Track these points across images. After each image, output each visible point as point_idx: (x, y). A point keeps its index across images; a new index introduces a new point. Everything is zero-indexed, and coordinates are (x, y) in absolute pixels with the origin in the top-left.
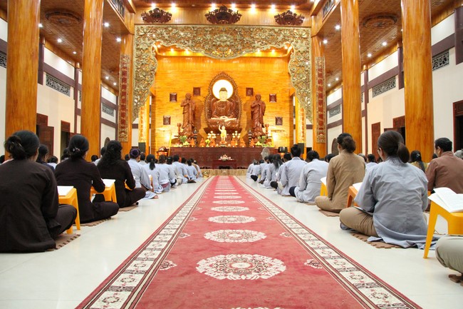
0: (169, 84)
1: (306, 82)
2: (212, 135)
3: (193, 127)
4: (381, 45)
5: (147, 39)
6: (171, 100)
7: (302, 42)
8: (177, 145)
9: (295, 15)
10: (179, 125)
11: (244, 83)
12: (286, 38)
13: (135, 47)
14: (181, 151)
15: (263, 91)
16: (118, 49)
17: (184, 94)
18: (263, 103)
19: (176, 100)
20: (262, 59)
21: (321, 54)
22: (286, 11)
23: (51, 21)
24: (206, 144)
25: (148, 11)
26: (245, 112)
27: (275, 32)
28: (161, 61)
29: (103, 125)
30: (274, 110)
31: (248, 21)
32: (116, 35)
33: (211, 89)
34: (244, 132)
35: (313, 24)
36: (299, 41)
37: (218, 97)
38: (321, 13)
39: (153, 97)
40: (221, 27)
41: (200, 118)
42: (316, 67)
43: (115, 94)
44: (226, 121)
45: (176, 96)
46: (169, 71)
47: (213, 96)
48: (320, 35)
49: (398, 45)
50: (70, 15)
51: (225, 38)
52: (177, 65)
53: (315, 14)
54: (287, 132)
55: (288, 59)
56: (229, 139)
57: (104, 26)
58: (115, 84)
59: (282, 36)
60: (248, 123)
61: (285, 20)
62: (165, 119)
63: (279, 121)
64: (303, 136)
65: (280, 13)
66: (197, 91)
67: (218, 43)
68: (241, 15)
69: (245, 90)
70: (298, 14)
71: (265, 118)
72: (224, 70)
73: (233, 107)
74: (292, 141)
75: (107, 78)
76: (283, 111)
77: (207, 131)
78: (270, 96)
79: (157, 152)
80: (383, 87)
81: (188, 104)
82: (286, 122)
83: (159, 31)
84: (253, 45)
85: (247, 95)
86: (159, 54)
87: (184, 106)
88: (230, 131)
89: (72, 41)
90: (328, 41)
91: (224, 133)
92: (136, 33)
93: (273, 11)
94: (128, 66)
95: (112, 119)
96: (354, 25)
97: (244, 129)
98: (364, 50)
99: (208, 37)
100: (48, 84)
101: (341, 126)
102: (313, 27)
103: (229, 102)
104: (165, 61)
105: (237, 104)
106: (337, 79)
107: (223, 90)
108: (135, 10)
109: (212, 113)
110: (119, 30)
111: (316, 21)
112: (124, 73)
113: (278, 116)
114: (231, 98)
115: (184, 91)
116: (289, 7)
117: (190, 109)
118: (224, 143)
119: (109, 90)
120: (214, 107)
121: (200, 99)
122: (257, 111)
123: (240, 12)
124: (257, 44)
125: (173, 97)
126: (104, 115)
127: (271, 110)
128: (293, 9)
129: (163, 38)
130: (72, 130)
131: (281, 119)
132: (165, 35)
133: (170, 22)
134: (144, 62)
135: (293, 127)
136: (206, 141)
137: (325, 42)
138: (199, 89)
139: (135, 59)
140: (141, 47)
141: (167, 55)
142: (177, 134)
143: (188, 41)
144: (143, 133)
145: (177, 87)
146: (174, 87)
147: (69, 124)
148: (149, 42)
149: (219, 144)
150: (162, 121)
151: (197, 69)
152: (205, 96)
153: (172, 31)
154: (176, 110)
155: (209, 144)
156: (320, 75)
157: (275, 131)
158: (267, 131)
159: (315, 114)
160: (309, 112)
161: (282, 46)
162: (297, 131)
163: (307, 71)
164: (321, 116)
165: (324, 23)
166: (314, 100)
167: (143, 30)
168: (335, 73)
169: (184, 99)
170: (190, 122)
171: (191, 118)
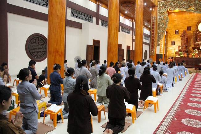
0: (174, 26)
2: (196, 51)
3: (186, 47)
5: (164, 7)
6: (175, 33)
8: (177, 56)
10: (179, 47)
13: (158, 12)
14: (179, 59)
16: (151, 13)
17: (182, 30)
19: (178, 33)
23: (123, 6)
24: (192, 56)
28: (171, 14)
29: (144, 45)
32: (149, 7)
33: (198, 28)
39: (167, 32)
41: (190, 42)
43: (149, 30)
46: (175, 20)
47: (198, 30)
50: (130, 3)
52: (179, 16)
57: (144, 5)
58: (149, 26)
62: (172, 42)
66: (189, 28)
75: (146, 24)
77: (194, 49)
79: (168, 59)
81: (184, 35)
83: (169, 3)
86: (170, 12)
87: (182, 36)
89: (131, 12)
92: (158, 5)
94: (155, 21)
95: (148, 42)
99: (196, 2)
100: (122, 30)
104: (173, 14)
109: (197, 39)
110: (151, 5)
112: (153, 25)
115: (182, 28)
117: (185, 38)
119: (147, 29)
120: (198, 36)
121: (191, 32)
125: (177, 32)
126: (145, 41)
129: (172, 6)
130: (131, 49)
132: (173, 4)
134: (163, 19)
136: (193, 54)
138: (190, 27)
139: (158, 18)
140: (161, 12)
141: (174, 12)
142: (178, 51)
143: (185, 6)
144: (161, 50)
145: (179, 27)
146: (177, 27)
147: (130, 47)
148: (165, 9)
149: (200, 56)
150: (171, 44)
151: (190, 17)
152: (194, 30)
153: (176, 2)
154: (178, 38)
155: (194, 56)
167: (162, 4)
169: (182, 33)
170: (185, 44)
171: (185, 42)
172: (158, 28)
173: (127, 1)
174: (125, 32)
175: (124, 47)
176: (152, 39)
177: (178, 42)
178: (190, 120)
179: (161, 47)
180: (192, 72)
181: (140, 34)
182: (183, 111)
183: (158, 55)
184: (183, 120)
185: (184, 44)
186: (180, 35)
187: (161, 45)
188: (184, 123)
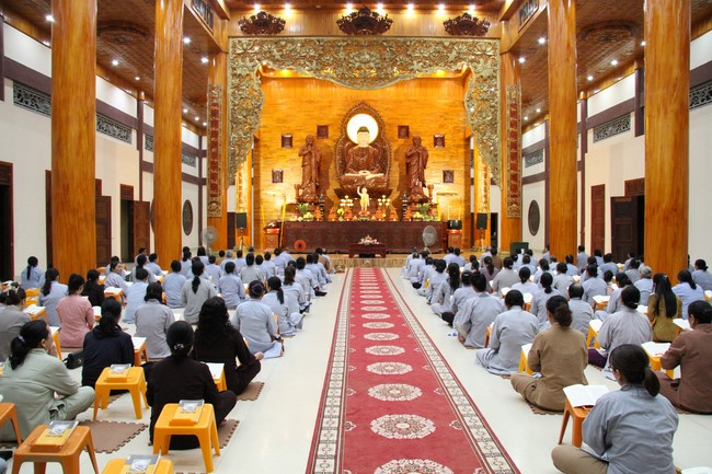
0: (280, 121)
1: (493, 124)
2: (347, 202)
3: (317, 187)
4: (609, 64)
5: (247, 59)
6: (283, 146)
7: (486, 62)
8: (293, 218)
9: (476, 19)
10: (298, 188)
11: (395, 118)
12: (462, 56)
13: (229, 71)
14: (300, 226)
15: (425, 130)
16: (204, 73)
17: (304, 136)
18: (424, 150)
19: (291, 145)
20: (424, 81)
21: (515, 80)
22: (461, 15)
24: (338, 216)
25: (248, 17)
26: (397, 163)
27: (445, 47)
30: (442, 160)
31: (403, 29)
32: (200, 53)
33: (345, 128)
34: (395, 195)
35: (503, 32)
36: (482, 60)
38: (516, 16)
39: (257, 141)
40: (361, 40)
41: (327, 172)
42: (508, 102)
43: (197, 132)
44: (367, 178)
45: (291, 139)
46: (280, 101)
47: (347, 139)
48: (514, 52)
49: (635, 66)
50: (132, 29)
51: (367, 56)
52: (292, 91)
53: (507, 18)
54: (461, 195)
55: (463, 80)
56: (374, 207)
57: (182, 42)
58: (197, 119)
59: (454, 53)
60: (400, 180)
61: (460, 27)
62: (274, 174)
63: (448, 176)
64: (486, 202)
65: (453, 17)
66: (322, 131)
67: (357, 65)
68: (391, 22)
69: (396, 129)
70: (480, 18)
71: (427, 172)
72: (365, 98)
73: (377, 156)
74: (468, 208)
75: (185, 111)
76: (454, 161)
77: (340, 194)
78: (436, 139)
79: (265, 229)
80: (610, 129)
81: (310, 153)
82: (459, 177)
83: (266, 48)
84: (410, 67)
85: (399, 136)
86: (264, 75)
87: (304, 155)
88: (375, 194)
89: (133, 63)
90: (527, 59)
91: (365, 198)
92: (231, 50)
93: (441, 14)
94: (220, 101)
95: (194, 171)
96: (568, 45)
97: (395, 189)
98: (582, 71)
99: (342, 55)
100: (100, 128)
101: (543, 182)
102: (503, 38)
103: (372, 149)
104: (274, 84)
105: (385, 151)
106: (538, 111)
107: (363, 130)
108: (228, 14)
109: (346, 165)
110: (205, 46)
111: (507, 29)
112: (214, 113)
113: (447, 168)
114: (376, 141)
115: (303, 132)
116: (466, 7)
117: (313, 160)
118: (365, 215)
119: (188, 128)
120: (348, 156)
121: (328, 143)
122: (415, 161)
123: (390, 16)
124: (416, 66)
125: (287, 142)
126: (186, 169)
127: (436, 159)
128: (472, 11)
129: (273, 58)
130: (136, 198)
131: (451, 173)
132: (275, 52)
133: (282, 33)
134: (244, 95)
135: (470, 182)
136: (339, 211)
137: (522, 60)
138: (326, 127)
139: (230, 91)
140: (238, 72)
141: (277, 76)
142: (294, 201)
143: (311, 62)
144: (242, 198)
145: (292, 125)
146: (287, 125)
147: (131, 189)
148: (252, 64)
149: (358, 216)
150: (270, 178)
151: (322, 97)
152: (336, 138)
153: (285, 46)
154: (292, 160)
155: (343, 217)
156: (513, 114)
157: (443, 194)
158: (430, 195)
159: (505, 174)
160: (495, 170)
161: (454, 68)
162: (475, 194)
163: (493, 107)
164: (514, 177)
165: (521, 33)
166: (504, 152)
167: (242, 45)
168: (536, 103)
169: (304, 143)
170: (313, 179)
171: (314, 173)
172: (229, 125)
173: (122, 22)
174: (114, 135)
175: (112, 191)
177: (294, 175)
178: (394, 417)
179: (240, 188)
180: (343, 267)
182: (362, 395)
183: (231, 215)
184: (374, 423)
185: (311, 180)
186: (298, 150)
187: (240, 181)
188: (382, 432)
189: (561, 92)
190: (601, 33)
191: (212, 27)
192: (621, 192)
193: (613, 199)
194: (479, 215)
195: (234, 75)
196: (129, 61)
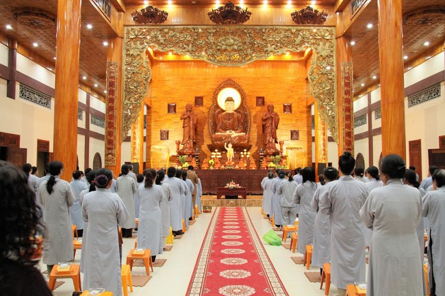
0: (166, 93)
1: (330, 93)
2: (217, 154)
3: (194, 143)
4: (422, 45)
5: (138, 43)
6: (169, 111)
7: (324, 45)
9: (316, 11)
11: (253, 91)
12: (306, 40)
13: (124, 52)
15: (276, 100)
16: (104, 54)
17: (185, 104)
18: (276, 115)
19: (175, 111)
20: (276, 63)
21: (348, 58)
22: (305, 8)
23: (21, 23)
24: (210, 165)
25: (139, 10)
26: (255, 125)
27: (292, 33)
28: (158, 66)
29: (92, 139)
30: (290, 122)
31: (259, 19)
32: (101, 38)
33: (216, 101)
34: (254, 149)
35: (338, 21)
36: (321, 43)
37: (224, 108)
38: (348, 8)
39: (149, 108)
40: (227, 28)
41: (202, 132)
42: (343, 75)
44: (232, 136)
45: (175, 106)
46: (167, 78)
47: (217, 107)
48: (347, 36)
50: (43, 15)
51: (232, 41)
52: (176, 70)
53: (341, 10)
54: (305, 150)
55: (305, 63)
56: (237, 159)
57: (85, 28)
58: (106, 92)
59: (300, 38)
60: (258, 138)
62: (162, 133)
63: (294, 135)
64: (324, 154)
65: (298, 10)
66: (199, 101)
67: (224, 47)
68: (250, 14)
69: (255, 100)
70: (320, 11)
72: (231, 76)
73: (241, 120)
74: (310, 159)
75: (96, 85)
76: (299, 123)
77: (212, 148)
78: (285, 106)
80: (423, 96)
82: (303, 136)
83: (153, 34)
84: (265, 49)
85: (257, 105)
86: (154, 58)
87: (185, 119)
88: (238, 148)
90: (356, 42)
91: (230, 151)
92: (125, 36)
93: (289, 8)
94: (117, 75)
95: (101, 131)
96: (396, 24)
97: (254, 145)
99: (212, 39)
100: (22, 95)
101: (367, 139)
102: (338, 26)
103: (236, 115)
104: (162, 66)
105: (246, 116)
106: (363, 85)
107: (230, 100)
108: (124, 8)
109: (216, 127)
110: (104, 32)
111: (341, 18)
112: (112, 84)
113: (293, 129)
114: (239, 108)
115: (184, 101)
116: (308, 2)
117: (191, 122)
118: (230, 164)
119: (99, 99)
120: (218, 120)
121: (203, 110)
122: (269, 124)
123: (249, 10)
124: (270, 48)
125: (172, 109)
126: (93, 128)
127: (285, 122)
128: (314, 5)
129: (158, 42)
130: (51, 150)
131: (297, 133)
132: (160, 37)
133: (166, 23)
134: (136, 70)
135: (312, 139)
136: (210, 162)
137: (353, 43)
138: (201, 98)
139: (124, 67)
140: (131, 52)
142: (176, 154)
143: (188, 45)
144: (136, 152)
145: (176, 97)
146: (172, 96)
147: (47, 143)
148: (141, 47)
149: (225, 166)
150: (159, 136)
151: (199, 76)
152: (209, 106)
153: (168, 33)
154: (175, 122)
155: (213, 166)
156: (347, 85)
157: (291, 149)
158: (281, 149)
159: (341, 132)
160: (333, 129)
161: (300, 50)
162: (316, 149)
163: (331, 79)
164: (349, 134)
165: (353, 20)
166: (340, 115)
167: (134, 32)
168: (361, 79)
169: (185, 110)
170: (191, 137)
171: (192, 132)
172: (124, 94)
173: (34, 8)
174: (35, 101)
176: (110, 123)
177: (177, 133)
179: (135, 143)
181: (71, 106)
185: (189, 137)
186: (180, 115)
187: (135, 138)
189: (390, 62)
190: (420, 17)
191: (109, 16)
192: (436, 145)
193: (430, 151)
194: (319, 164)
195: (127, 55)
196: (47, 44)
